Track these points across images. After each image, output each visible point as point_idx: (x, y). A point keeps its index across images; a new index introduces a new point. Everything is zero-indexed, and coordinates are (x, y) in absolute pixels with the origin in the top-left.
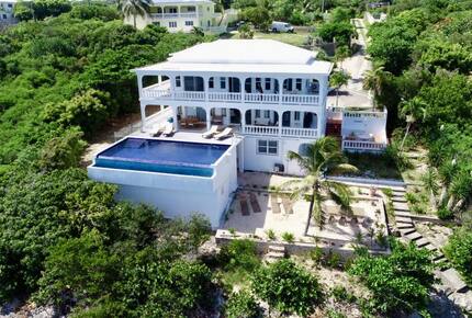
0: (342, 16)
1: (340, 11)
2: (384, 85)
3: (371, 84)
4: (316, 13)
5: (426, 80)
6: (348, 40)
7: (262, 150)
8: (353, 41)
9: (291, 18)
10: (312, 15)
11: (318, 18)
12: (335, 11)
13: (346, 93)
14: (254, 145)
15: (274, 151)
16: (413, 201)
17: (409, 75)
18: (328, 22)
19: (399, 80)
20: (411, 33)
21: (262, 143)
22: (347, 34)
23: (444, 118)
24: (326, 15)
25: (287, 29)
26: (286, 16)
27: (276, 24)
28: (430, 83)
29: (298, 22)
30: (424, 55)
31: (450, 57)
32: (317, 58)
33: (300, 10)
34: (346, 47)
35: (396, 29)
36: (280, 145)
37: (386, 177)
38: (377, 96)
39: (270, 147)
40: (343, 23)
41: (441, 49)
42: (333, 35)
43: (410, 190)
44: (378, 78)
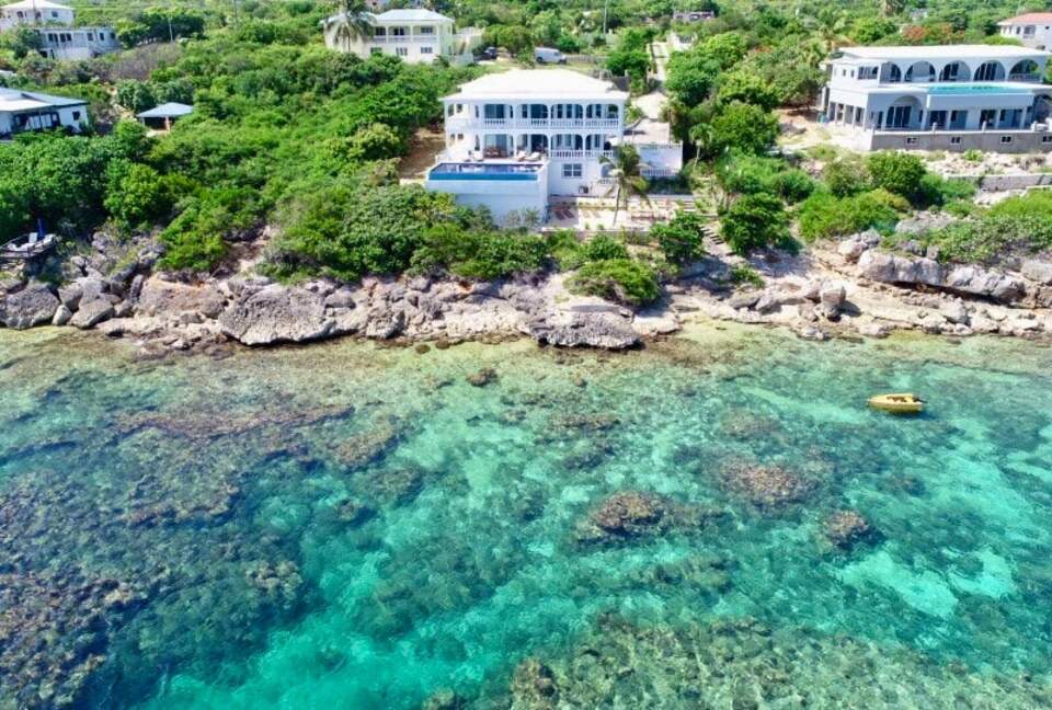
0: (634, 41)
1: (631, 33)
2: (679, 116)
3: (665, 117)
4: (596, 34)
5: (719, 111)
6: (643, 72)
7: (567, 174)
8: (650, 75)
9: (559, 42)
10: (590, 37)
11: (599, 42)
12: (623, 32)
13: (642, 133)
14: (560, 169)
15: (578, 174)
16: (699, 206)
17: (704, 107)
18: (614, 48)
19: (693, 112)
20: (713, 64)
21: (567, 166)
22: (642, 66)
23: (731, 143)
24: (610, 37)
25: (557, 59)
26: (551, 39)
27: (541, 51)
28: (720, 114)
29: (571, 48)
30: (723, 88)
31: (748, 91)
32: (613, 89)
33: (571, 29)
34: (641, 81)
35: (695, 60)
36: (584, 167)
37: (679, 193)
38: (672, 127)
39: (576, 171)
40: (636, 51)
41: (739, 81)
42: (625, 67)
43: (699, 201)
44: (672, 108)
